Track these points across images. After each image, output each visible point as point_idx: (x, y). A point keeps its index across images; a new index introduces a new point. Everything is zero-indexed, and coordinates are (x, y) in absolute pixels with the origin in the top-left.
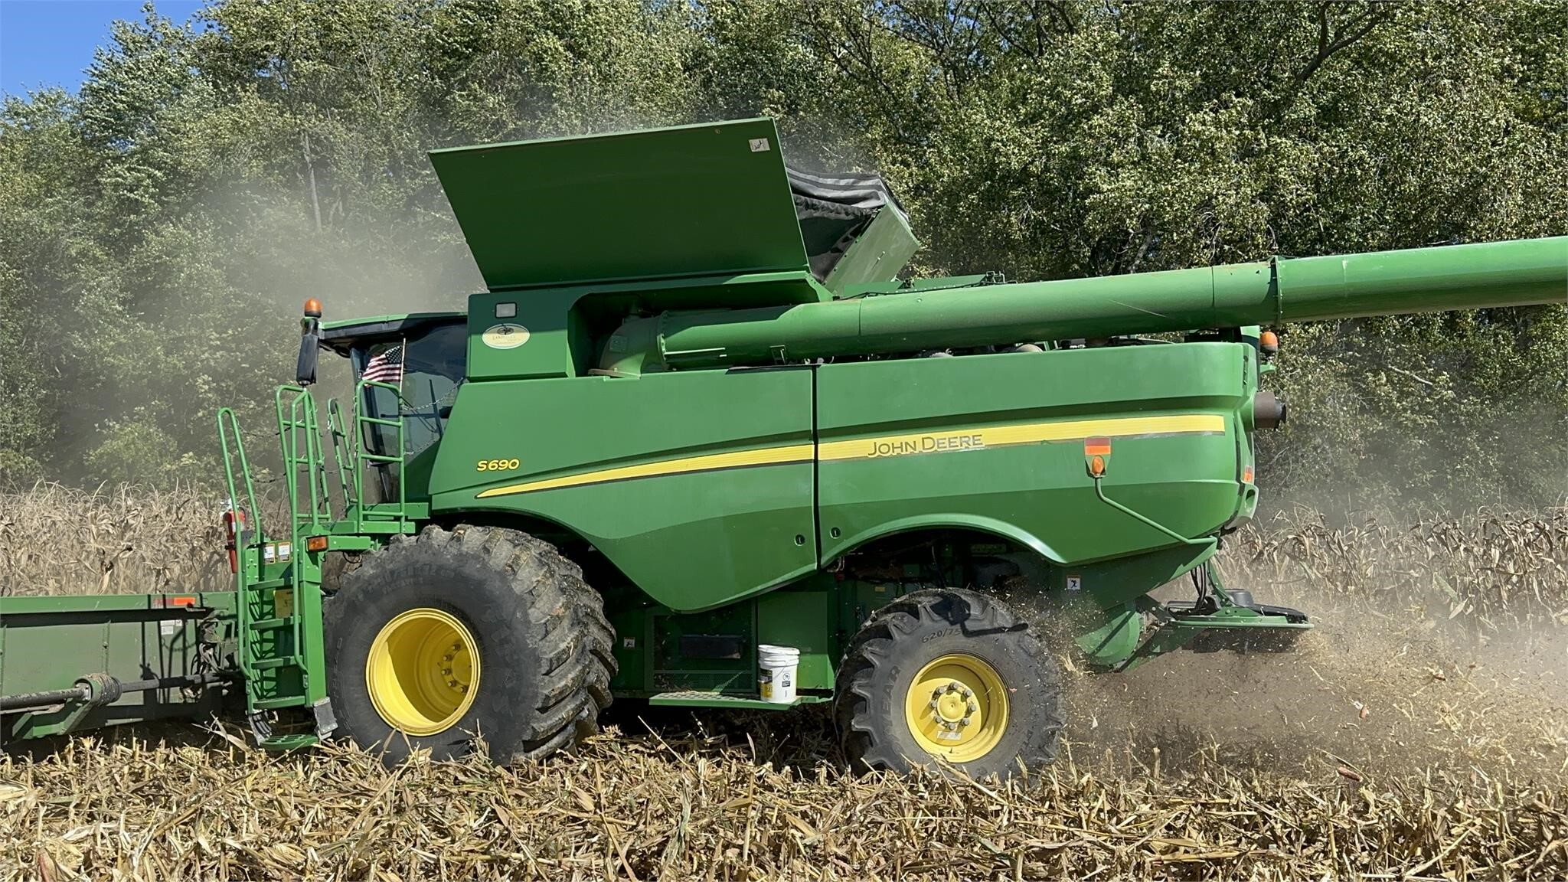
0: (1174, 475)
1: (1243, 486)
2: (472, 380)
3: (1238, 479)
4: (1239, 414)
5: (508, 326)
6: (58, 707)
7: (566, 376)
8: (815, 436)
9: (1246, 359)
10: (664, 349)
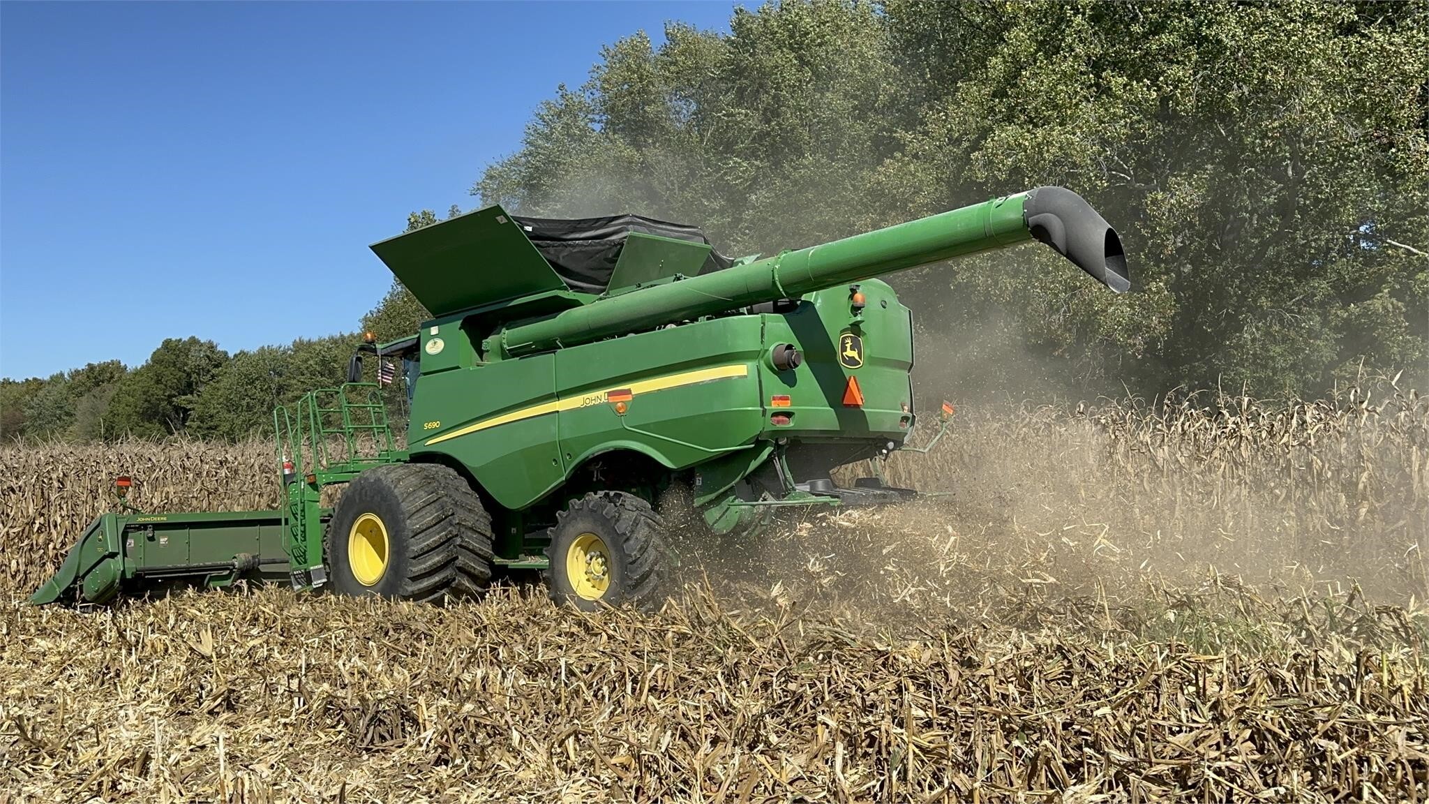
0: (718, 408)
1: (764, 412)
2: (425, 374)
3: (762, 405)
4: (762, 362)
5: (436, 340)
6: (228, 572)
7: (458, 368)
8: (559, 395)
9: (764, 323)
10: (505, 346)
